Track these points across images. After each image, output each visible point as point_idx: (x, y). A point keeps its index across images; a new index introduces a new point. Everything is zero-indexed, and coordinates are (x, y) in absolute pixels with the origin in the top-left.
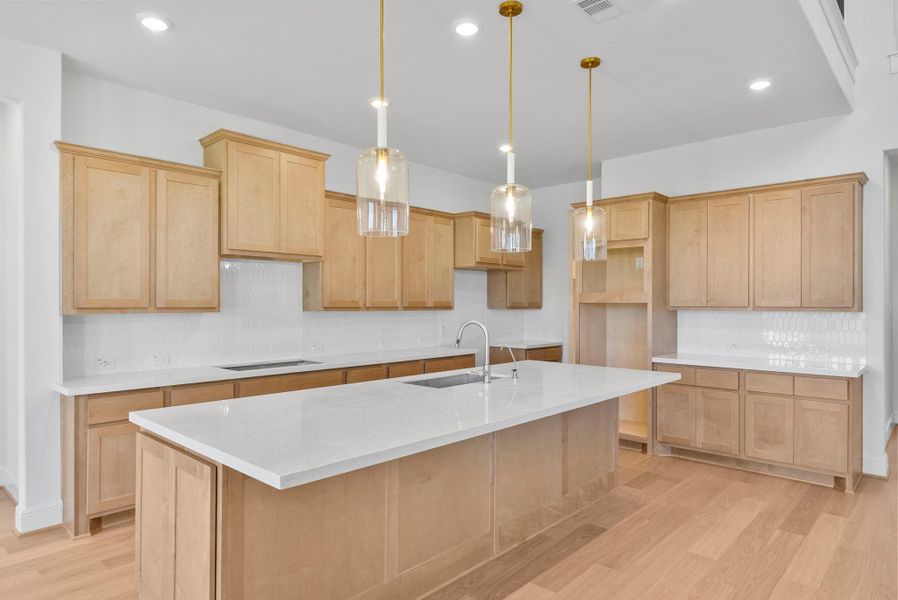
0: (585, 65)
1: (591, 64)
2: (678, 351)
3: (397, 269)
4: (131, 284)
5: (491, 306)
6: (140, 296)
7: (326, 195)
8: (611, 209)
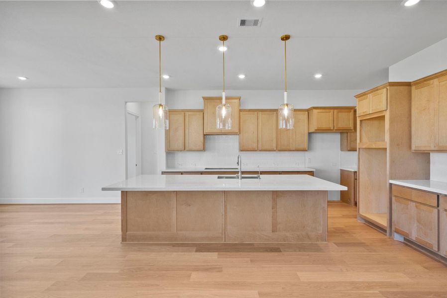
0: (282, 39)
1: (286, 38)
2: (431, 179)
3: (274, 136)
4: (179, 144)
5: (342, 150)
6: (182, 147)
7: (240, 111)
8: (370, 96)
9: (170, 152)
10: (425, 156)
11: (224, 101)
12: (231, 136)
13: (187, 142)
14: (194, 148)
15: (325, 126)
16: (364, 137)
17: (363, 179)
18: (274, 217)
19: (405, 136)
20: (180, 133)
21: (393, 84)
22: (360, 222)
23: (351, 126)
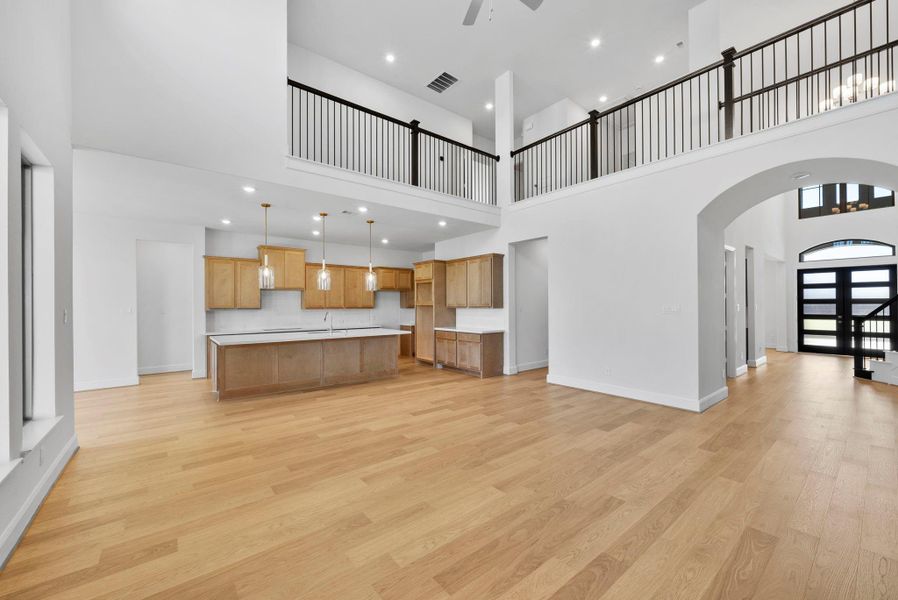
1: (370, 222)
2: (456, 326)
3: (342, 292)
4: (228, 300)
5: (402, 307)
6: (231, 304)
7: (307, 264)
8: (423, 266)
9: (211, 310)
10: (453, 310)
11: (324, 267)
12: (291, 292)
13: (238, 298)
14: (248, 306)
15: (389, 285)
16: (419, 298)
17: (419, 330)
18: (361, 360)
19: (442, 297)
20: (229, 285)
21: (436, 261)
22: (417, 364)
23: (409, 286)
